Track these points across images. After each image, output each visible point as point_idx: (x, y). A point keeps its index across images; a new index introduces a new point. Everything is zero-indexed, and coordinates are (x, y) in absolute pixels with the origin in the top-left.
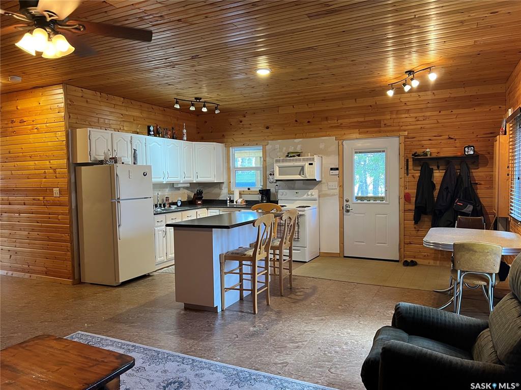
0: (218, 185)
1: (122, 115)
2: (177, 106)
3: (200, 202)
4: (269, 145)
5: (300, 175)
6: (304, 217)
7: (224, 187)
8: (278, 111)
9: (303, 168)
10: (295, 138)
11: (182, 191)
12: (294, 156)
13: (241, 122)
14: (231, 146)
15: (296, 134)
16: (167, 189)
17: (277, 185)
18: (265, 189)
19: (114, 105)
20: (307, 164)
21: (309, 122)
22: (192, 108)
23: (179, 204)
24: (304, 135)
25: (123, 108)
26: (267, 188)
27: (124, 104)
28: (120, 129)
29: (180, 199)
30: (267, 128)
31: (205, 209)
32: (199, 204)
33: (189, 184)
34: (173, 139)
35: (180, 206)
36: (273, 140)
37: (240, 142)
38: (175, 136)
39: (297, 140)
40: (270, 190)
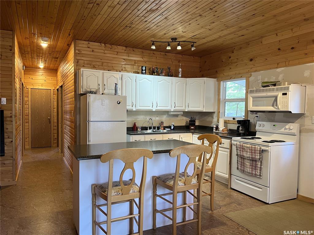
0: (210, 114)
1: (124, 60)
2: (153, 47)
3: (193, 128)
4: (252, 77)
5: (273, 106)
6: (267, 153)
7: (215, 116)
8: (262, 42)
9: (276, 97)
10: (277, 68)
11: (180, 118)
12: (268, 86)
13: (230, 57)
14: (222, 81)
15: (278, 64)
16: (165, 116)
17: (257, 117)
18: (247, 119)
19: (117, 52)
20: (280, 95)
21: (293, 48)
22: (169, 48)
23: (172, 128)
24: (287, 63)
25: (125, 54)
26: (249, 119)
27: (126, 52)
28: (122, 70)
29: (173, 124)
30: (251, 60)
31: (191, 134)
32: (192, 129)
33: (182, 113)
34: (168, 76)
35: (172, 130)
36: (255, 71)
37: (228, 76)
38: (170, 74)
39: (279, 70)
40: (250, 120)
